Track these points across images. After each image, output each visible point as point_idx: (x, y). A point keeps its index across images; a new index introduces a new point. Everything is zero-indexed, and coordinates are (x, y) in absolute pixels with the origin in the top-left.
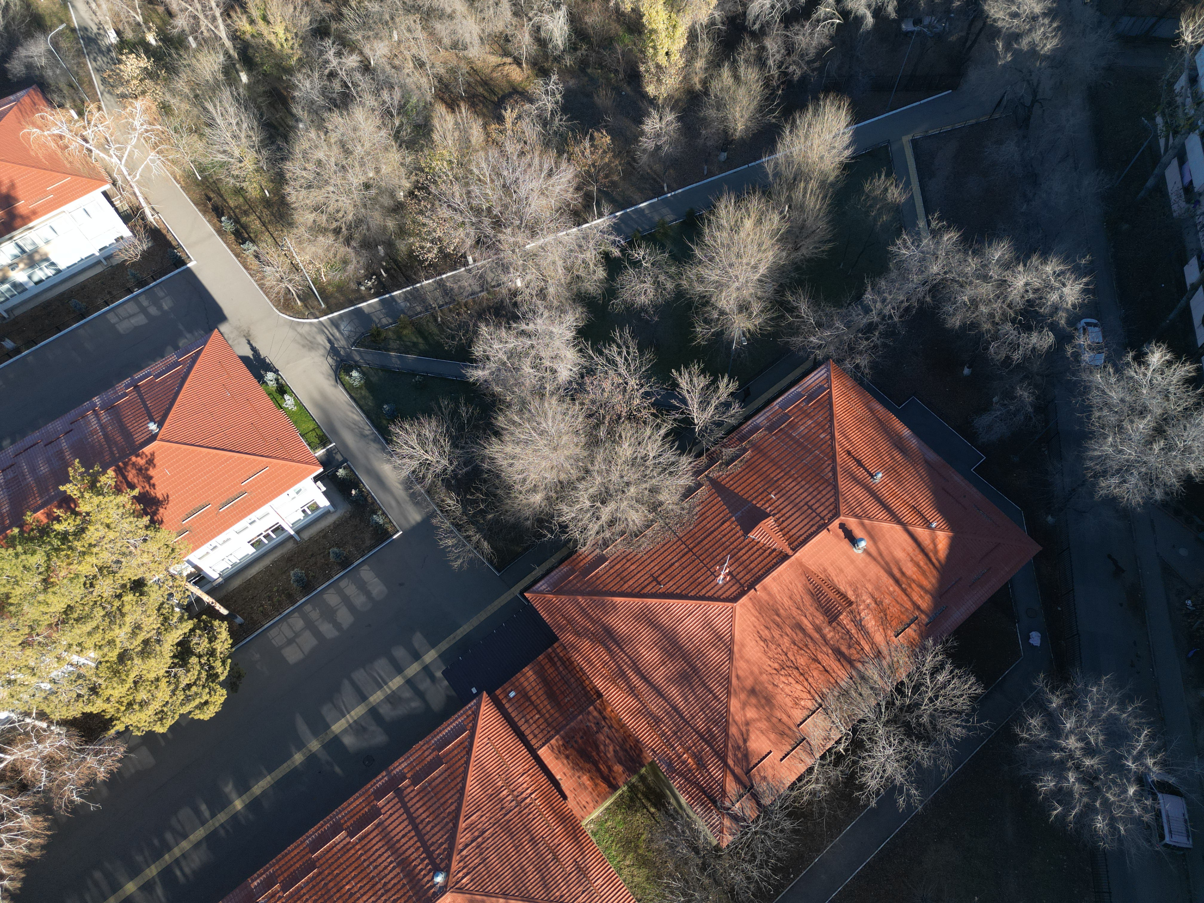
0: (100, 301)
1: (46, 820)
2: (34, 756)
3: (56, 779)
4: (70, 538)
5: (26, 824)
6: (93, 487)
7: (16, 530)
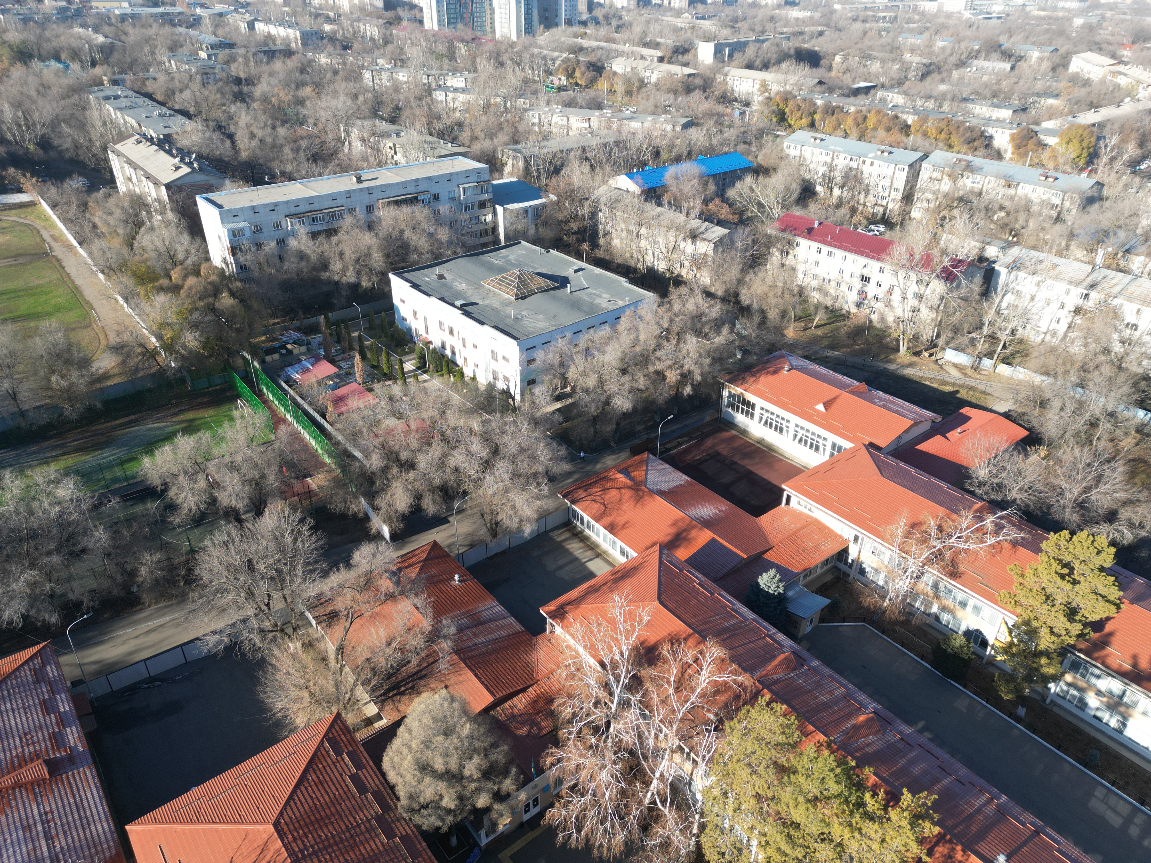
0: (1112, 777)
1: (621, 853)
2: (670, 830)
3: (653, 853)
4: (861, 810)
5: (618, 838)
6: (916, 818)
7: (853, 763)
